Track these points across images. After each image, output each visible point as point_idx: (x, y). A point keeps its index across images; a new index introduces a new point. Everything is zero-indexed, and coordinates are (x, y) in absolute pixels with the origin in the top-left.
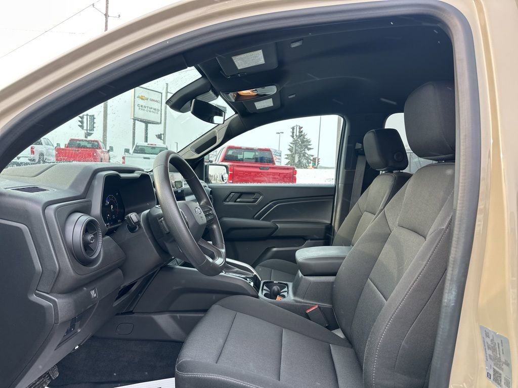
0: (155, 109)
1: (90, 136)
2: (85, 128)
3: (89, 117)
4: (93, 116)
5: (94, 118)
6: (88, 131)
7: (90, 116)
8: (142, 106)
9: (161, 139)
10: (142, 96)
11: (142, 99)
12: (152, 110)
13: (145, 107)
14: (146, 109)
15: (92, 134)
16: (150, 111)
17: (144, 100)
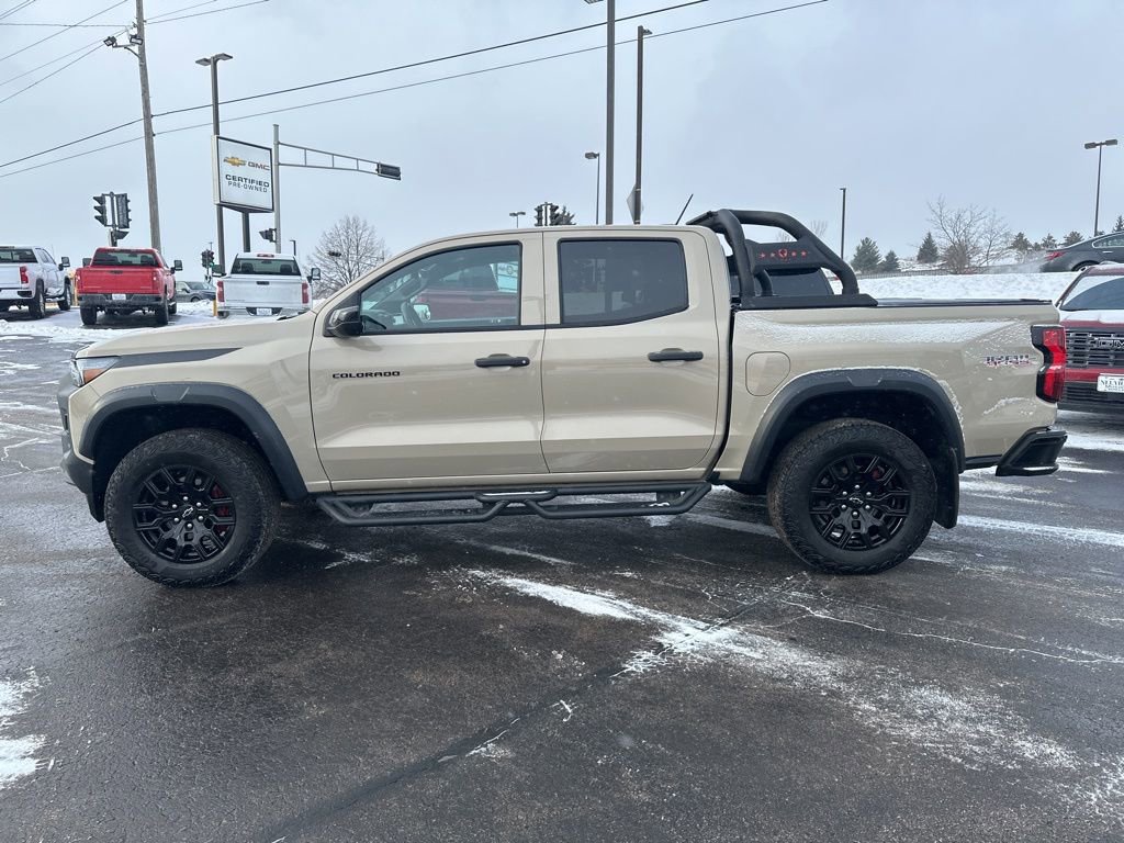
0: (260, 183)
1: (122, 238)
2: (110, 222)
3: (115, 198)
4: (125, 196)
5: (127, 201)
6: (118, 228)
7: (118, 196)
8: (234, 178)
9: (271, 240)
10: (233, 158)
11: (234, 164)
12: (254, 184)
13: (240, 179)
14: (242, 184)
15: (125, 234)
16: (251, 188)
17: (238, 165)
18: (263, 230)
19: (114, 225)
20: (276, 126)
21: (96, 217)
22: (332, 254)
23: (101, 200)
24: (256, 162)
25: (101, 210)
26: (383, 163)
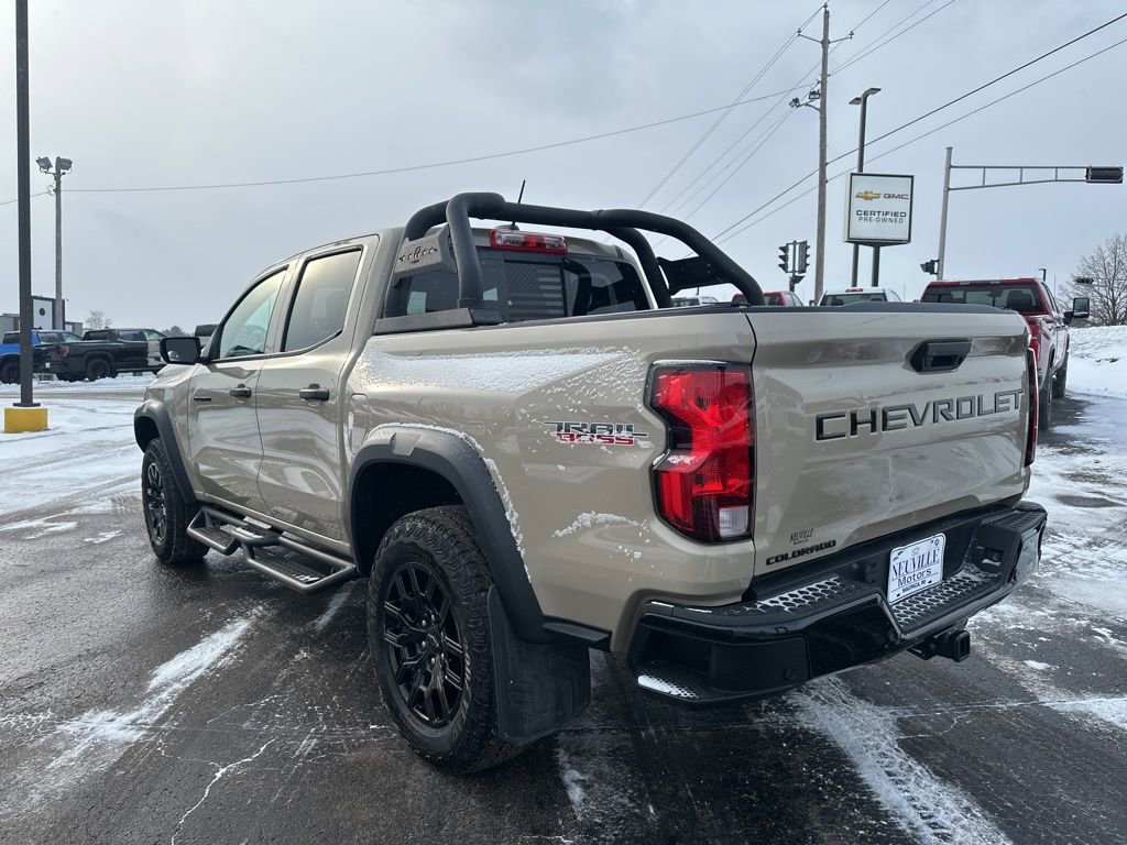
0: (896, 214)
2: (790, 269)
3: (797, 246)
4: (805, 243)
5: (807, 247)
6: (797, 274)
7: (800, 244)
8: (866, 213)
9: (932, 273)
10: (866, 192)
11: (867, 198)
12: (889, 216)
13: (873, 213)
14: (874, 218)
15: (802, 277)
16: (884, 220)
17: (871, 199)
18: (924, 262)
19: (794, 271)
20: (950, 149)
21: (780, 266)
22: (1081, 281)
23: (785, 249)
24: (891, 193)
25: (784, 258)
26: (1094, 165)
